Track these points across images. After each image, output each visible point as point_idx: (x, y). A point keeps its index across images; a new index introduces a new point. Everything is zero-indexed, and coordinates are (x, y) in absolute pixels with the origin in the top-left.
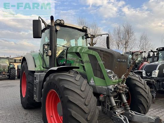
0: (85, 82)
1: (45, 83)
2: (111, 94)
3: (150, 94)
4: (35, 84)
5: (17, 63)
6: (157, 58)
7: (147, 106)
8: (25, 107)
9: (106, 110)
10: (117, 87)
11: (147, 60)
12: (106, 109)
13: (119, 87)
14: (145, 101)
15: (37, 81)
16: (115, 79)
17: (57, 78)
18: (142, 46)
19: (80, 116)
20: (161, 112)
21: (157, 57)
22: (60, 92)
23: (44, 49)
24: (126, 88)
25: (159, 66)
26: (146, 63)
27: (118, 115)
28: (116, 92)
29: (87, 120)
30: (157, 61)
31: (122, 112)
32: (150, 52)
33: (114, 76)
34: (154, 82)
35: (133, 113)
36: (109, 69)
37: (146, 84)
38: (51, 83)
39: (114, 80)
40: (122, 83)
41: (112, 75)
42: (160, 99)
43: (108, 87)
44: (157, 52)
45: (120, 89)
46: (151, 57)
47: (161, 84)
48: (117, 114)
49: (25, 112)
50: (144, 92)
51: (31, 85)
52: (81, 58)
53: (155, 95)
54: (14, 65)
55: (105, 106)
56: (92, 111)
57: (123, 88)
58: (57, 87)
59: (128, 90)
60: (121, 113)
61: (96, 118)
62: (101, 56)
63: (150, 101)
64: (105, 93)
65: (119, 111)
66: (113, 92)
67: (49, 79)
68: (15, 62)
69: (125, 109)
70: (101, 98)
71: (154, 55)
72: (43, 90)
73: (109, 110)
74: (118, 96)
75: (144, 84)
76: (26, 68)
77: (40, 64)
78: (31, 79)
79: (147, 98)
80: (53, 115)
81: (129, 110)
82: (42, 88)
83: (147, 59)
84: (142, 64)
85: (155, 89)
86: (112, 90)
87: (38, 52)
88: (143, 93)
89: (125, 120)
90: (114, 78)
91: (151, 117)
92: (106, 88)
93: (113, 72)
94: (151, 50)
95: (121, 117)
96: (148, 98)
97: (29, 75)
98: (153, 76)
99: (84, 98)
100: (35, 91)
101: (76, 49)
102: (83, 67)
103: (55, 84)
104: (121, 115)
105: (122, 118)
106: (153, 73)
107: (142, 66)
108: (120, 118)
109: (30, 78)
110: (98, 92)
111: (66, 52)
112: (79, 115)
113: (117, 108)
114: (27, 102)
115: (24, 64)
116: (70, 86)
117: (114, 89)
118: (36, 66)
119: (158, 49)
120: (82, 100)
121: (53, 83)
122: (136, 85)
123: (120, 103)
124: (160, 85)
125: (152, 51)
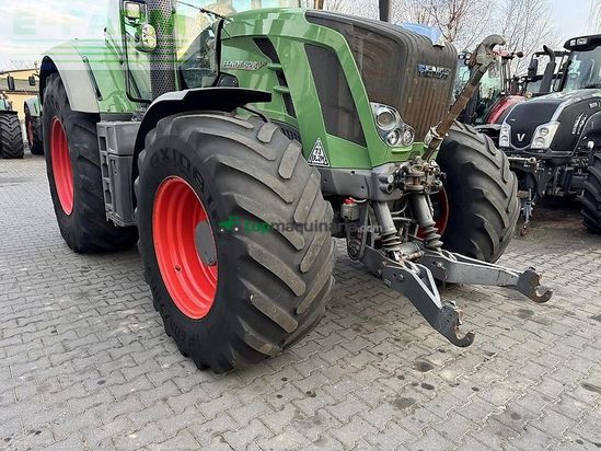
0: (294, 149)
1: (142, 155)
2: (382, 196)
3: (516, 200)
4: (105, 165)
5: (21, 92)
6: (558, 81)
7: (501, 240)
8: (79, 246)
9: (363, 248)
10: (405, 169)
11: (524, 90)
12: (361, 246)
13: (412, 170)
14: (497, 222)
15: (113, 150)
16: (402, 143)
17: (186, 133)
18: (514, 34)
19: (277, 259)
20: (540, 261)
21: (559, 76)
22: (202, 184)
23: (126, 20)
24: (436, 176)
25: (562, 106)
26: (516, 101)
27: (401, 263)
28: (402, 189)
29: (299, 272)
30: (561, 89)
31: (416, 254)
32: (538, 54)
33: (398, 132)
34: (534, 165)
35: (452, 257)
36: (383, 103)
37: (507, 164)
38: (164, 152)
39: (397, 145)
40: (424, 158)
41: (393, 126)
42: (542, 226)
43: (374, 171)
44: (565, 53)
45: (415, 178)
46: (540, 77)
47: (558, 172)
48: (397, 258)
49: (80, 262)
50: (495, 191)
51: (88, 168)
52: (276, 59)
53: (529, 211)
54: (10, 104)
55: (359, 237)
56: (317, 246)
57: (426, 175)
58: (189, 165)
59: (441, 184)
60: (411, 256)
61: (329, 267)
62: (355, 52)
63: (511, 223)
64: (363, 193)
65: (404, 253)
66: (390, 187)
67: (158, 140)
68: (12, 90)
69: (427, 245)
70: (348, 208)
71: (551, 66)
72: (137, 181)
73: (372, 247)
74: (407, 204)
75: (500, 166)
76: (62, 104)
77: (115, 89)
78: (86, 146)
79: (503, 213)
80: (181, 263)
81: (439, 249)
82: (135, 173)
83: (521, 84)
84: (503, 102)
85: (535, 190)
86: (387, 182)
87: (103, 36)
88: (493, 196)
89: (423, 275)
90: (397, 138)
91: (508, 270)
92: (367, 174)
93: (398, 116)
94: (545, 47)
95: (409, 267)
96: (507, 212)
97: (78, 131)
98: (535, 144)
99: (290, 203)
100: (108, 191)
101: (259, 25)
102: (287, 97)
103: (182, 156)
104: (411, 263)
105: (414, 271)
106: (537, 134)
107: (500, 111)
108: (408, 270)
109: (83, 143)
110: (338, 188)
111: (215, 40)
112: (274, 256)
113: (397, 240)
114: (84, 230)
115: (49, 87)
116: (239, 161)
117: (396, 176)
118: (99, 94)
119: (573, 43)
120: (283, 207)
121: (174, 151)
122: (472, 169)
123: (411, 227)
124: (553, 177)
125: (547, 51)
